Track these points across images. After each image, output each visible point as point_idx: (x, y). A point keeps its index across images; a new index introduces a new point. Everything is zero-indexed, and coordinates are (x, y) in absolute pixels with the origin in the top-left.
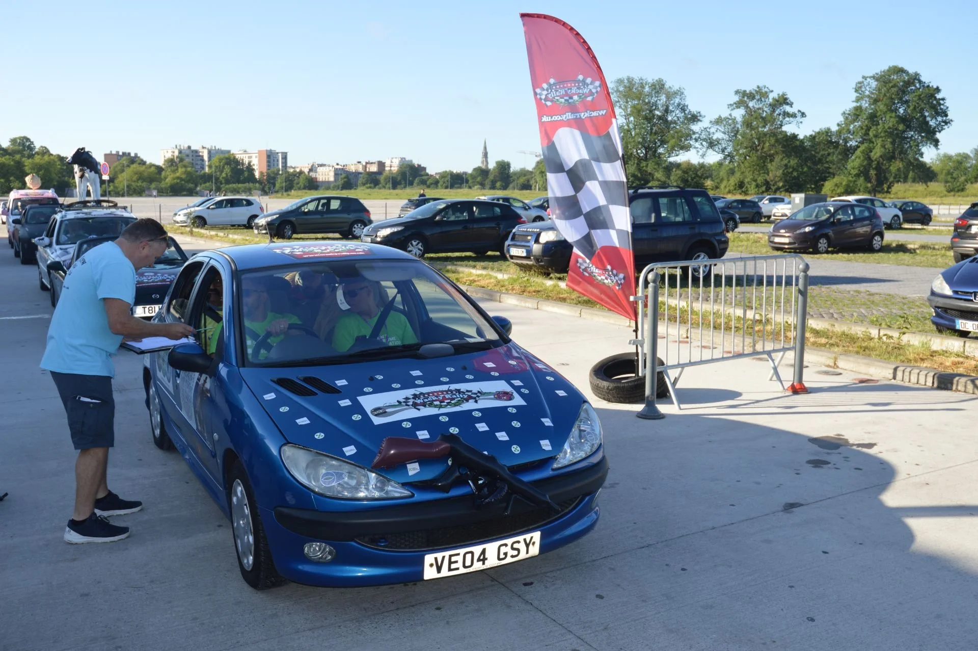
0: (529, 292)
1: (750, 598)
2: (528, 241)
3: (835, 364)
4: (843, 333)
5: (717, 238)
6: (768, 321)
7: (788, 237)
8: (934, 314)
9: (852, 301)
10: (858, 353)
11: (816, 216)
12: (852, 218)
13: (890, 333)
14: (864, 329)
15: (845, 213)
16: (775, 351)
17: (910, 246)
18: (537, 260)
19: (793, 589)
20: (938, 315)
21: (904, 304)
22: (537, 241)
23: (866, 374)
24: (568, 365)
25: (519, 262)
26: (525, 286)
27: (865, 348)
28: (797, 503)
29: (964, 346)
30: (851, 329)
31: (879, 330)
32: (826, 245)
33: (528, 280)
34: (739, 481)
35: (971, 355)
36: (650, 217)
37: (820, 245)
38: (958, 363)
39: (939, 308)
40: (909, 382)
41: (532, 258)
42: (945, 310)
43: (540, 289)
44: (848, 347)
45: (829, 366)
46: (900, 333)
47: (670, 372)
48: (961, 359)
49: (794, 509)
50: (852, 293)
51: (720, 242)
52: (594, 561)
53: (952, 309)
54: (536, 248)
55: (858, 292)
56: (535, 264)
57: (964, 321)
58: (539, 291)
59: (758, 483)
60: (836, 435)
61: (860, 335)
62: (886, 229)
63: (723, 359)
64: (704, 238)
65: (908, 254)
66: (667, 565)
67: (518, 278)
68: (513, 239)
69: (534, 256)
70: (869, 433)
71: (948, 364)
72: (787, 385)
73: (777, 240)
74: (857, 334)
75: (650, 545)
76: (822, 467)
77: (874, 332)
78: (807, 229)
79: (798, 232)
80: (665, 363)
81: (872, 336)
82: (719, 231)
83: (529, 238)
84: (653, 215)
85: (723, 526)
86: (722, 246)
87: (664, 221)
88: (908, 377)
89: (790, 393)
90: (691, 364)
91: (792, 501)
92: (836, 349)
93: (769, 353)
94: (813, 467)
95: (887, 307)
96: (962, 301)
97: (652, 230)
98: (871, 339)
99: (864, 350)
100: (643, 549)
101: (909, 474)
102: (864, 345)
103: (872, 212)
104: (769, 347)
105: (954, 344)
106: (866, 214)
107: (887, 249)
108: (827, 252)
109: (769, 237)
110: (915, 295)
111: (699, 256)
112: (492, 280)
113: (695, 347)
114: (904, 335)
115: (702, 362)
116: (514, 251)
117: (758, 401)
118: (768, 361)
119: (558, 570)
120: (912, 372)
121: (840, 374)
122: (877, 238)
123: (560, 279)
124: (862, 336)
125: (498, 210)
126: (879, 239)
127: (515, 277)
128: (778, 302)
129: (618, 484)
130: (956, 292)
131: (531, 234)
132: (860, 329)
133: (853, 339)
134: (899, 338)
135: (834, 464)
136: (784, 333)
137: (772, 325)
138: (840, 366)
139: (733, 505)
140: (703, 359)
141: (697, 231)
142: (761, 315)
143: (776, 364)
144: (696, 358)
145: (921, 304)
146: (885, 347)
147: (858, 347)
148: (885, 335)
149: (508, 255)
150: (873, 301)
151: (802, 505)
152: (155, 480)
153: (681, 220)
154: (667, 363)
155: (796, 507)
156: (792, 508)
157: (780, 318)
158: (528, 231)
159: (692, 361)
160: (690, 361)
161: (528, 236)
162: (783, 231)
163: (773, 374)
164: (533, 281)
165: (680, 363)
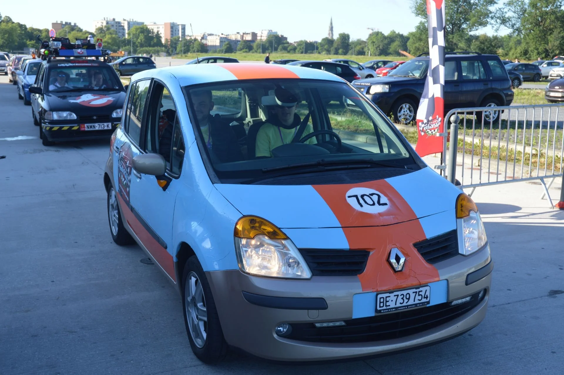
0: (361, 131)
1: (521, 359)
5: (505, 92)
6: (542, 155)
7: (562, 92)
16: (546, 177)
19: (555, 354)
22: (368, 92)
26: (358, 126)
28: (560, 291)
33: (360, 122)
34: (515, 272)
36: (454, 76)
47: (465, 190)
49: (557, 295)
51: (507, 95)
59: (530, 275)
63: (505, 181)
64: (495, 92)
67: (353, 120)
72: (556, 202)
73: (552, 94)
80: (461, 183)
82: (506, 86)
83: (362, 90)
84: (456, 74)
85: (501, 305)
86: (508, 98)
87: (465, 79)
89: (557, 209)
90: (481, 185)
91: (555, 289)
93: (542, 179)
97: (455, 86)
104: (542, 174)
109: (546, 92)
111: (490, 106)
113: (484, 173)
115: (489, 184)
116: (350, 101)
117: (533, 214)
118: (541, 184)
125: (339, 69)
127: (350, 119)
128: (550, 141)
131: (364, 87)
136: (555, 164)
137: (545, 158)
139: (510, 290)
140: (490, 181)
141: (489, 86)
142: (537, 150)
143: (547, 187)
144: (485, 180)
149: (345, 104)
152: (86, 257)
153: (478, 78)
154: (463, 184)
155: (559, 294)
156: (556, 294)
157: (551, 153)
158: (361, 85)
159: (481, 183)
160: (480, 182)
161: (362, 88)
162: (557, 88)
163: (545, 195)
164: (364, 123)
165: (473, 184)
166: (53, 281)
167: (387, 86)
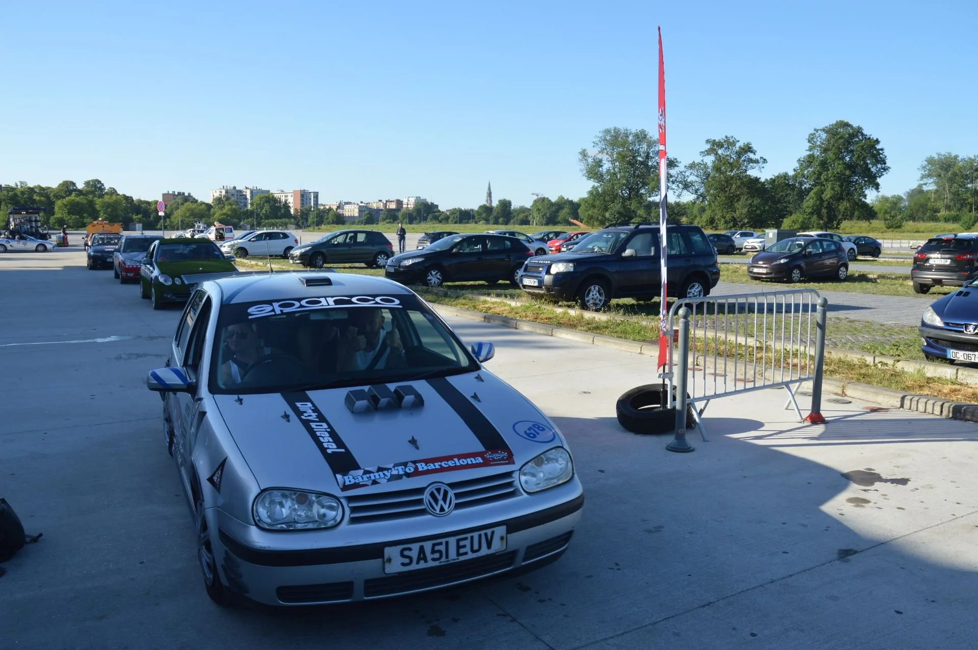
0: (542, 319)
2: (540, 272)
3: (843, 392)
4: (840, 360)
5: (710, 269)
6: (768, 349)
7: (766, 268)
8: (925, 344)
9: (837, 328)
10: (858, 380)
11: (789, 249)
12: (821, 251)
13: (884, 360)
14: (859, 357)
15: (814, 247)
16: (792, 382)
17: (871, 276)
18: (548, 289)
20: (929, 345)
21: (885, 331)
22: (548, 272)
23: (874, 402)
24: (589, 393)
25: (531, 291)
26: (537, 313)
27: (864, 376)
28: (851, 550)
29: (957, 373)
30: (847, 356)
31: (874, 358)
32: (799, 275)
33: (539, 307)
34: (785, 523)
35: (964, 382)
36: (650, 251)
37: (794, 275)
38: (955, 390)
39: (930, 338)
40: (917, 410)
41: (543, 287)
42: (937, 340)
43: (551, 316)
44: (847, 373)
45: (837, 394)
46: (895, 361)
47: (696, 404)
48: (958, 387)
49: (849, 557)
50: (833, 320)
51: (713, 273)
52: (656, 623)
53: (943, 340)
54: (547, 279)
55: (838, 319)
56: (546, 293)
57: (955, 351)
58: (550, 318)
59: (804, 526)
60: (866, 469)
61: (856, 361)
62: (850, 261)
64: (698, 269)
65: (870, 283)
66: (734, 629)
67: (531, 306)
68: (525, 270)
69: (546, 286)
70: (898, 467)
71: (945, 391)
72: (806, 414)
73: (756, 270)
74: (853, 361)
75: (710, 603)
76: (863, 506)
77: (869, 360)
78: (782, 261)
79: (774, 263)
80: (691, 396)
81: (868, 363)
82: (711, 263)
83: (541, 269)
84: (653, 249)
85: (782, 579)
86: (714, 277)
88: (915, 407)
89: (808, 423)
90: (716, 396)
91: (844, 547)
92: (838, 376)
93: (787, 384)
94: (856, 506)
95: (870, 334)
96: (953, 332)
97: (652, 263)
98: (867, 366)
99: (864, 377)
100: (705, 608)
101: (954, 515)
102: (862, 372)
103: (838, 245)
104: (787, 378)
105: (947, 372)
106: (833, 247)
107: (851, 279)
108: (800, 281)
109: (749, 268)
110: (890, 322)
111: (694, 286)
112: (507, 308)
114: (899, 363)
115: (726, 394)
116: (527, 282)
117: (781, 432)
118: (783, 388)
119: (618, 635)
120: (920, 400)
121: (850, 402)
122: (843, 269)
123: (569, 306)
124: (857, 362)
125: (508, 243)
126: (844, 270)
127: (527, 304)
128: (779, 328)
129: (662, 527)
130: (947, 324)
131: (543, 265)
132: (855, 356)
133: (851, 366)
134: (894, 366)
135: (875, 503)
137: (772, 352)
138: (848, 395)
139: (786, 553)
140: (727, 391)
141: (692, 263)
143: (793, 393)
144: (720, 390)
145: (900, 331)
146: (883, 375)
147: (857, 374)
148: (880, 362)
149: (521, 285)
150: (856, 328)
151: (855, 552)
153: (678, 253)
154: (694, 396)
155: (851, 555)
156: (847, 556)
157: (779, 346)
158: (539, 263)
159: (717, 393)
160: (715, 393)
161: (540, 267)
162: (761, 263)
163: (790, 402)
164: (545, 309)
165: (706, 395)
166: (142, 563)
167: (571, 265)
